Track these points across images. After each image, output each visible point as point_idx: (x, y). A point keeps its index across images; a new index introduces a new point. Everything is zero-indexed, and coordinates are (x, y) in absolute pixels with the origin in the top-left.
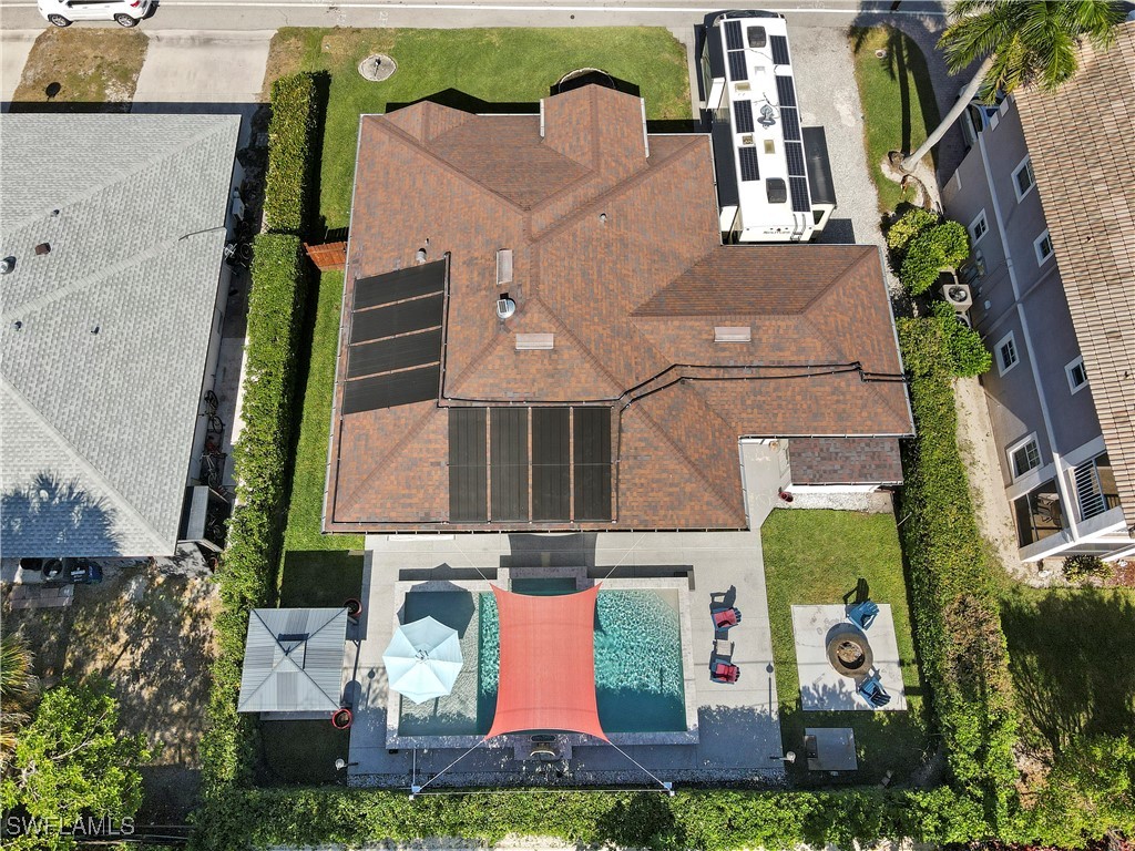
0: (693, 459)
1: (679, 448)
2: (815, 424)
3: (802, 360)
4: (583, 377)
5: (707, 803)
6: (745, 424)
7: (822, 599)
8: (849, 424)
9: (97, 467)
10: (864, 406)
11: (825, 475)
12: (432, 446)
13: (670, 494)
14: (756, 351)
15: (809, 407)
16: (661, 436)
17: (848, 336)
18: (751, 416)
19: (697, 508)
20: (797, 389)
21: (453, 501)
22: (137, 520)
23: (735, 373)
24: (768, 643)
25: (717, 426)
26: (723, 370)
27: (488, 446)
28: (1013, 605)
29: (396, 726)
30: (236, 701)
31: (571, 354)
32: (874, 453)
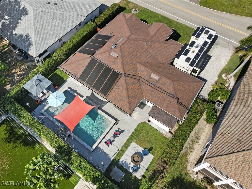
0: (129, 94)
1: (128, 90)
2: (161, 105)
3: (166, 90)
4: (119, 66)
5: (80, 158)
6: (146, 96)
7: (140, 145)
8: (168, 110)
9: (35, 37)
10: (174, 108)
11: (156, 117)
12: (85, 63)
13: (120, 98)
14: (158, 83)
15: (162, 101)
16: (126, 86)
17: (181, 92)
18: (148, 95)
19: (123, 104)
20: (162, 96)
21: (82, 75)
22: (34, 49)
23: (151, 85)
24: (122, 145)
25: (140, 92)
26: (149, 83)
27: (94, 69)
28: (183, 177)
29: (45, 109)
30: (24, 85)
31: (119, 60)
32: (170, 119)
